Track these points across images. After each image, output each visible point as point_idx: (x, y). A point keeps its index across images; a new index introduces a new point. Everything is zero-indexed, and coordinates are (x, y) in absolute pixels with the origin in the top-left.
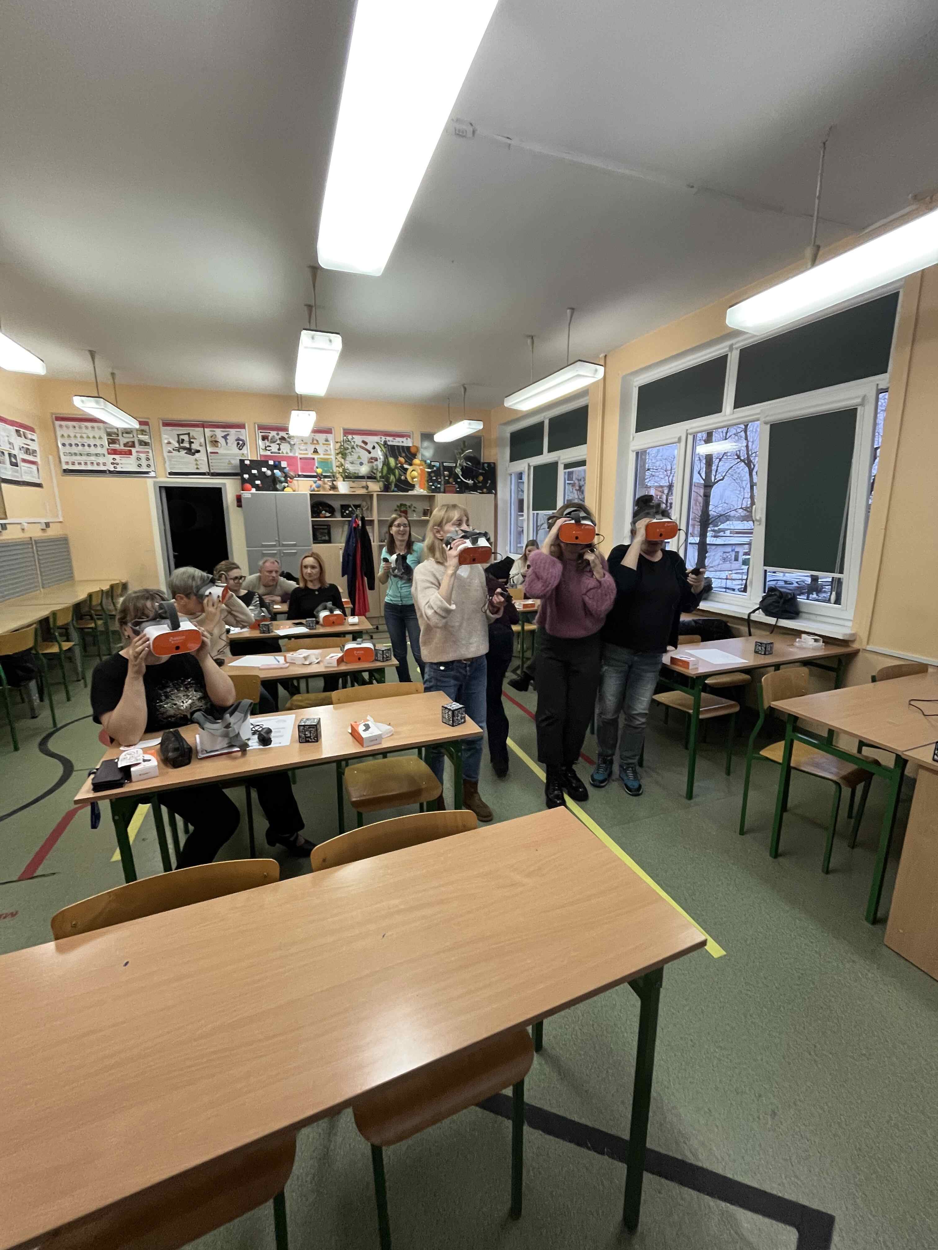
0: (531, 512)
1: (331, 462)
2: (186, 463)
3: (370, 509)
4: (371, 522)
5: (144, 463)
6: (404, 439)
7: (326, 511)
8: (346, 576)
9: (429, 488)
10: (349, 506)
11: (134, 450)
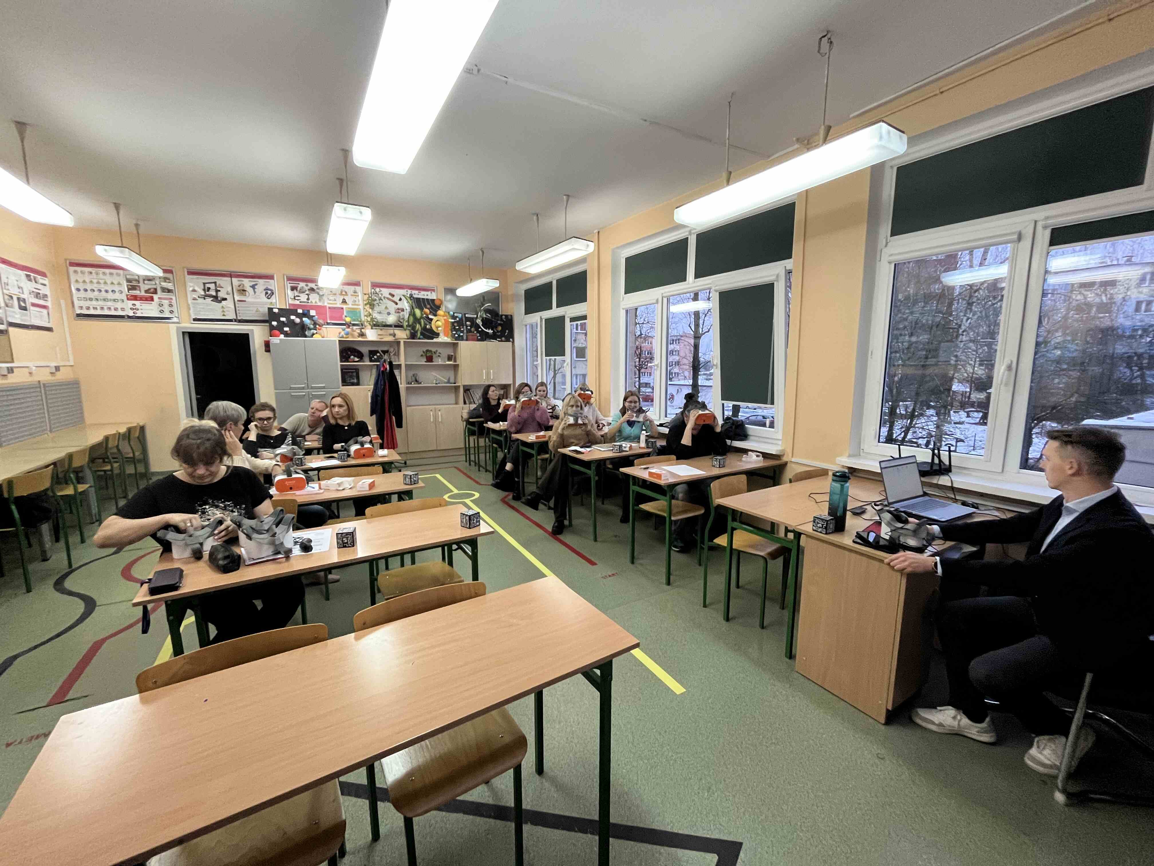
0: (544, 358)
1: (360, 312)
2: (213, 310)
3: (397, 354)
4: (399, 366)
5: (167, 309)
6: (429, 293)
7: (355, 356)
8: (374, 416)
9: (453, 336)
10: (377, 352)
11: (156, 297)
